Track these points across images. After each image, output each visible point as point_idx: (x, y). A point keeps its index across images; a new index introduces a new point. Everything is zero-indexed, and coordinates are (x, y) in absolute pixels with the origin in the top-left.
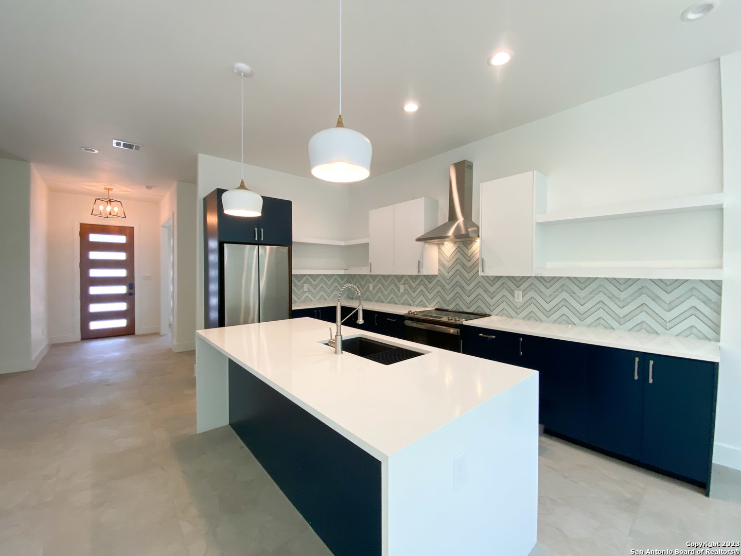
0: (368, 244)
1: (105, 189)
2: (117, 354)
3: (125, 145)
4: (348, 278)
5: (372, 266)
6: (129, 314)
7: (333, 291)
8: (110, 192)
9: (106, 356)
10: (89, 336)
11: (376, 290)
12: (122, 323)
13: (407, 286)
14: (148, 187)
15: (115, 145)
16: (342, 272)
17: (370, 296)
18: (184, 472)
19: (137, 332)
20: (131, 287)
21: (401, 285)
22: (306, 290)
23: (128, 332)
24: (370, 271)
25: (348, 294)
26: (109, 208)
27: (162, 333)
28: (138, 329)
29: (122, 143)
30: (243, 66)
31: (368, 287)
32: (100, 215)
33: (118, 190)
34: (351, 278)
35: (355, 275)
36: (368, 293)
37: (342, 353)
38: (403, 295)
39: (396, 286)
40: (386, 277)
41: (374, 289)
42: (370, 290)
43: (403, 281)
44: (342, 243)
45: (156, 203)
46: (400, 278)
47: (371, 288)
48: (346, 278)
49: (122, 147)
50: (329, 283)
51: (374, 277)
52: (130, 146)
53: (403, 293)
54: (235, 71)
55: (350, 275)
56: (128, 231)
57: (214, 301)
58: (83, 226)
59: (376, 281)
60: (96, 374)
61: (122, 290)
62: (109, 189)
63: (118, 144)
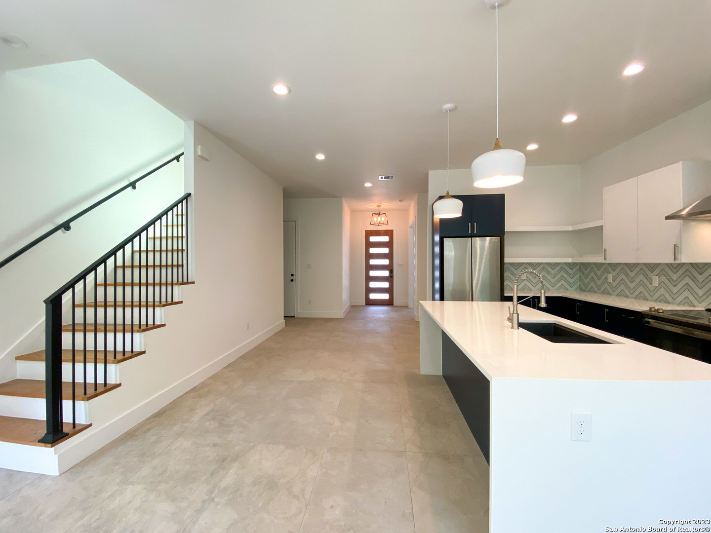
0: (601, 227)
1: (377, 206)
2: (382, 316)
3: (385, 178)
4: (580, 267)
5: (608, 252)
6: (390, 291)
7: (558, 281)
8: (380, 208)
9: (377, 316)
10: (370, 303)
11: (617, 281)
12: (386, 296)
13: (663, 278)
14: (401, 201)
15: (380, 179)
16: (570, 260)
17: (609, 288)
18: (409, 392)
19: (395, 304)
20: (391, 272)
21: (654, 277)
22: (525, 278)
23: (389, 303)
24: (605, 259)
25: (580, 285)
26: (379, 219)
27: (409, 307)
28: (395, 303)
29: (383, 176)
30: (448, 106)
31: (606, 278)
32: (374, 224)
33: (385, 205)
34: (584, 267)
35: (589, 264)
36: (606, 285)
37: (518, 329)
38: (657, 289)
39: (646, 276)
40: (631, 266)
41: (614, 281)
42: (608, 281)
43: (656, 272)
44: (570, 228)
45: (407, 210)
46: (652, 267)
47: (610, 280)
48: (577, 267)
49: (384, 179)
50: (553, 272)
51: (614, 266)
52: (388, 178)
53: (657, 287)
54: (444, 111)
55: (582, 264)
56: (389, 233)
57: (437, 285)
58: (367, 232)
59: (617, 271)
60: (371, 326)
61: (386, 273)
62: (379, 206)
63: (382, 178)
